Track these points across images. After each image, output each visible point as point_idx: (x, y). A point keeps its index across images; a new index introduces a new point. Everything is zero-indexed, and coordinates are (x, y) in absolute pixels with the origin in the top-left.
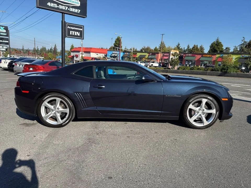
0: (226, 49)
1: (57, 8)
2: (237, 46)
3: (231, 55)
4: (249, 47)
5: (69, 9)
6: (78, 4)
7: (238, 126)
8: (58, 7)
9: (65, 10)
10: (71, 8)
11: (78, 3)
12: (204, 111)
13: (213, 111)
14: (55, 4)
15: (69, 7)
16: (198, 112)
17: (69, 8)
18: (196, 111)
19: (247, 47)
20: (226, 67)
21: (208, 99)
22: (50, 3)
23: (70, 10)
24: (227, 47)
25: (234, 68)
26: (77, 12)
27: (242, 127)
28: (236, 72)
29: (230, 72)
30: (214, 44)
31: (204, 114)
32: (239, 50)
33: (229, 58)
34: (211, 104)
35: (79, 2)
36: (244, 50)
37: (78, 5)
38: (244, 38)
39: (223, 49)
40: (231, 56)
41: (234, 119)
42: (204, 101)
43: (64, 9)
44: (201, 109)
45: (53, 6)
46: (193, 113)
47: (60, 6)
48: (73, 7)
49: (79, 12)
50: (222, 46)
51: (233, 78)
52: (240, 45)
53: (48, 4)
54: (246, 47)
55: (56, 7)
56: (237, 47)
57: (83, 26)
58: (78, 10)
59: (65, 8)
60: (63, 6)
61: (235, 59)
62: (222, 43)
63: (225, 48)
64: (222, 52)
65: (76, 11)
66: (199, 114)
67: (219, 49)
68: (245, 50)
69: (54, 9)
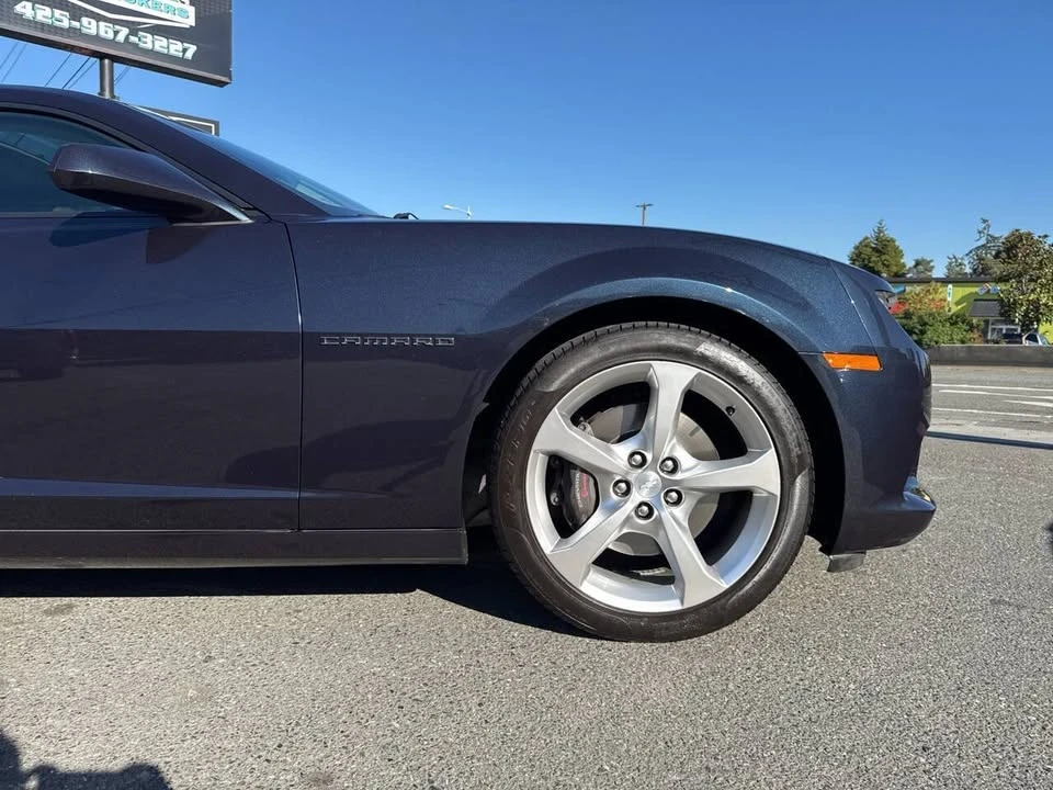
0: (915, 266)
1: (72, 31)
2: (959, 256)
3: (939, 284)
4: (1009, 258)
5: (133, 39)
6: (187, 18)
7: (994, 602)
8: (76, 24)
9: (112, 43)
10: (149, 36)
11: (187, 12)
12: (678, 476)
13: (760, 473)
14: (58, 13)
15: (134, 29)
16: (628, 484)
17: (134, 32)
18: (608, 474)
19: (1004, 255)
20: (915, 319)
21: (703, 361)
22: (29, 5)
23: (142, 45)
24: (919, 258)
25: (952, 324)
26: (181, 55)
27: (1019, 607)
28: (963, 342)
29: (937, 343)
30: (866, 246)
31: (678, 502)
32: (968, 270)
33: (931, 297)
34: (730, 409)
35: (192, 10)
36: (991, 268)
37: (186, 21)
38: (985, 221)
39: (904, 266)
40: (940, 290)
41: (953, 548)
42: (672, 380)
43: (110, 35)
44: (649, 457)
45: (50, 22)
46: (581, 492)
47: (85, 20)
48: (157, 31)
49: (189, 55)
50: (899, 253)
51: (949, 368)
52: (971, 252)
53: (19, 8)
54: (997, 256)
55: (66, 24)
56: (962, 259)
57: (217, 124)
58: (186, 45)
59: (116, 33)
60: (102, 24)
61: (957, 303)
62: (897, 243)
63: (913, 263)
64: (899, 277)
65: (175, 48)
66: (637, 497)
67: (888, 266)
68: (996, 269)
69: (56, 34)
